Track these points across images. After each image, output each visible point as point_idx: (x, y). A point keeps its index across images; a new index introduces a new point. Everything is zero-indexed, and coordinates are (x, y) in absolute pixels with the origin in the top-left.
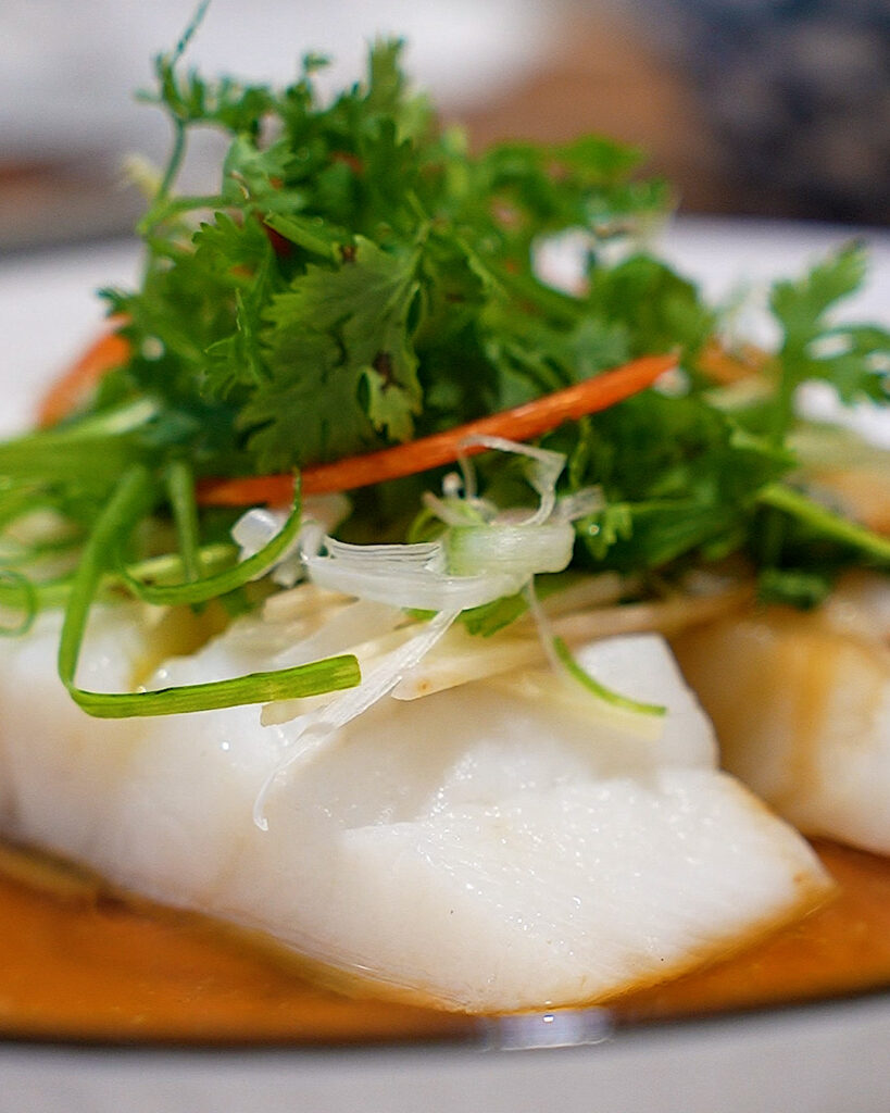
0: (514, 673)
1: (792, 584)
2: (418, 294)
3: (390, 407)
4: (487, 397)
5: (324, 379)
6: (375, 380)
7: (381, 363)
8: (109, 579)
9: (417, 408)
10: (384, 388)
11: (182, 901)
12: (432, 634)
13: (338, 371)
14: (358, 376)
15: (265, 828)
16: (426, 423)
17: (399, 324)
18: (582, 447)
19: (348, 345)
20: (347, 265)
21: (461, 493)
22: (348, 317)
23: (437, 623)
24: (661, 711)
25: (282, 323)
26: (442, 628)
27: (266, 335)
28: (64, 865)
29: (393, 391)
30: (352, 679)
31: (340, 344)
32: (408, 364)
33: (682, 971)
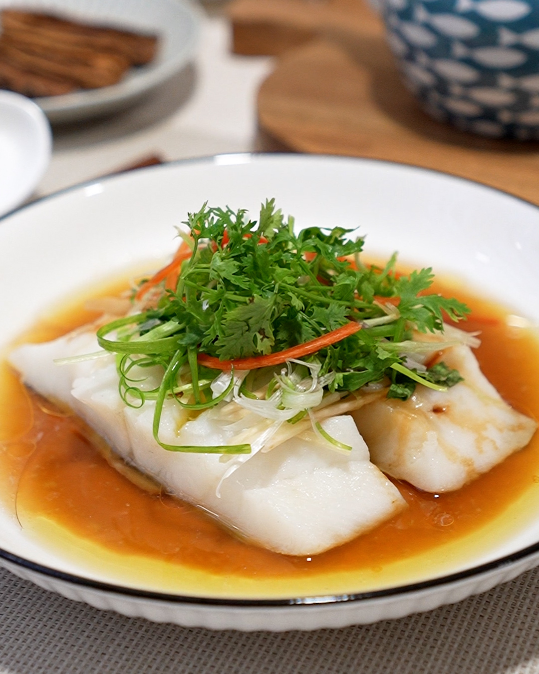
0: (303, 432)
1: (400, 390)
2: (274, 309)
3: (264, 345)
4: (297, 336)
5: (242, 334)
6: (259, 337)
7: (262, 331)
8: (169, 392)
9: (273, 344)
10: (262, 340)
11: (191, 499)
12: (275, 428)
13: (247, 332)
14: (254, 334)
15: (219, 497)
16: (276, 349)
17: (268, 320)
18: (327, 360)
19: (250, 326)
20: (251, 304)
21: (287, 374)
22: (250, 318)
23: (277, 424)
24: (350, 448)
25: (228, 319)
26: (279, 425)
27: (223, 322)
28: (149, 478)
29: (265, 339)
30: (248, 451)
31: (248, 325)
32: (270, 331)
33: (352, 539)
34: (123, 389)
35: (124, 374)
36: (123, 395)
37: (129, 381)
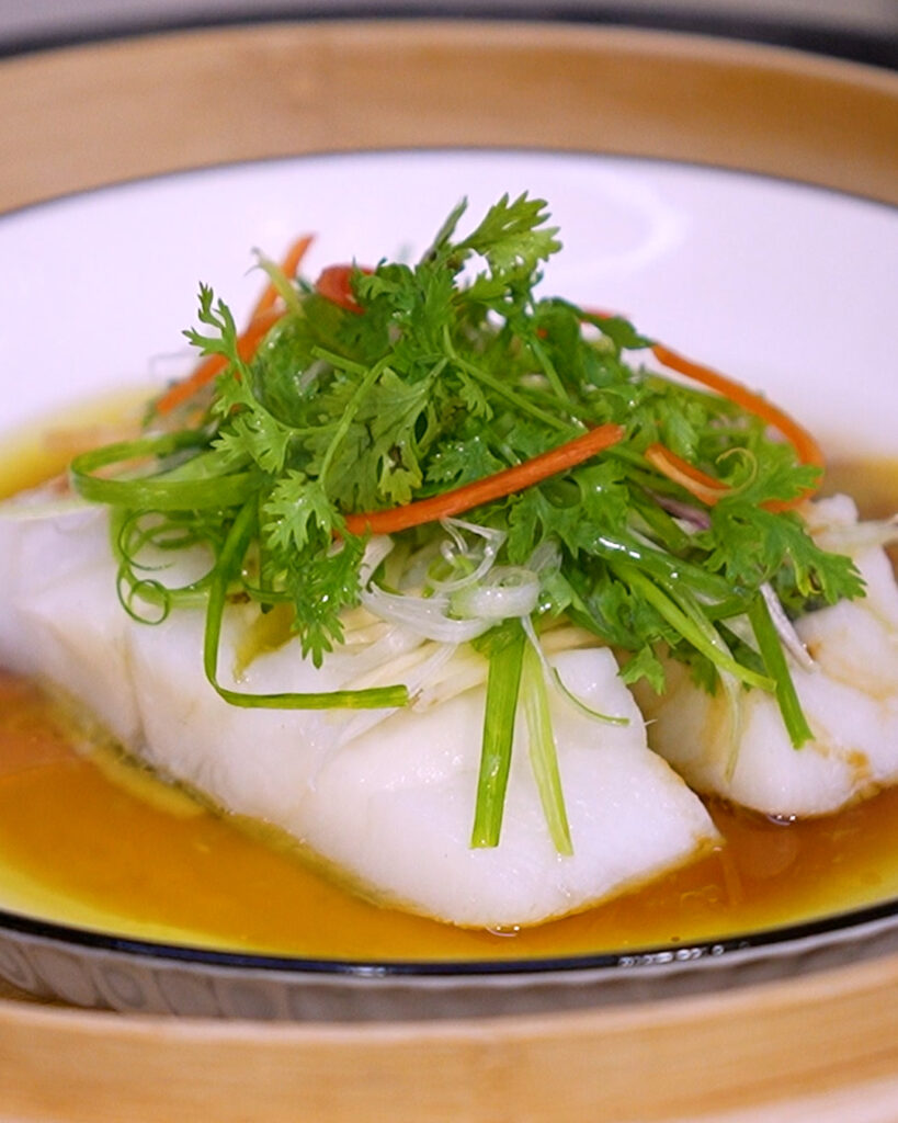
3: (395, 483)
5: (359, 454)
6: (389, 463)
7: (394, 452)
9: (418, 483)
10: (393, 470)
14: (379, 457)
29: (401, 471)
31: (370, 434)
34: (126, 587)
35: (128, 554)
36: (126, 602)
37: (138, 570)
